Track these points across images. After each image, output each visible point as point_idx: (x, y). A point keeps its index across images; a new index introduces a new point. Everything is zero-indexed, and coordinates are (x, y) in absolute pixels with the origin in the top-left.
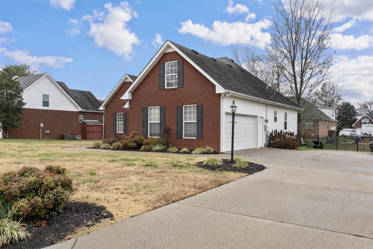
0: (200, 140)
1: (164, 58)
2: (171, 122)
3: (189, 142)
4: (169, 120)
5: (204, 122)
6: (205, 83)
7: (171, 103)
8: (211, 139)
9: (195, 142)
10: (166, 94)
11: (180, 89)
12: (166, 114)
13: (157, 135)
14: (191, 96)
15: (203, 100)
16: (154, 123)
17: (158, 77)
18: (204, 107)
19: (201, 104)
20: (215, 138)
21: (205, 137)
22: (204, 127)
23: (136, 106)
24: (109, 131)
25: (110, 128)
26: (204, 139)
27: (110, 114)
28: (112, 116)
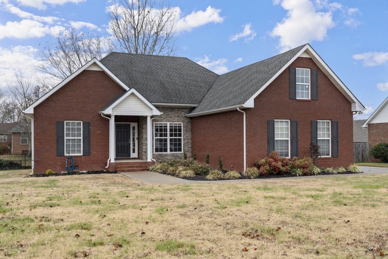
0: (336, 158)
1: (295, 62)
2: (304, 139)
3: (325, 161)
4: (302, 137)
5: (339, 140)
6: (339, 98)
7: (304, 117)
8: (346, 157)
9: (331, 161)
10: (298, 105)
11: (313, 101)
12: (299, 130)
13: (285, 155)
14: (325, 111)
15: (338, 116)
16: (280, 140)
18: (339, 124)
19: (336, 120)
20: (349, 156)
22: (339, 145)
24: (45, 153)
25: (48, 147)
26: (339, 157)
27: (48, 122)
28: (53, 127)
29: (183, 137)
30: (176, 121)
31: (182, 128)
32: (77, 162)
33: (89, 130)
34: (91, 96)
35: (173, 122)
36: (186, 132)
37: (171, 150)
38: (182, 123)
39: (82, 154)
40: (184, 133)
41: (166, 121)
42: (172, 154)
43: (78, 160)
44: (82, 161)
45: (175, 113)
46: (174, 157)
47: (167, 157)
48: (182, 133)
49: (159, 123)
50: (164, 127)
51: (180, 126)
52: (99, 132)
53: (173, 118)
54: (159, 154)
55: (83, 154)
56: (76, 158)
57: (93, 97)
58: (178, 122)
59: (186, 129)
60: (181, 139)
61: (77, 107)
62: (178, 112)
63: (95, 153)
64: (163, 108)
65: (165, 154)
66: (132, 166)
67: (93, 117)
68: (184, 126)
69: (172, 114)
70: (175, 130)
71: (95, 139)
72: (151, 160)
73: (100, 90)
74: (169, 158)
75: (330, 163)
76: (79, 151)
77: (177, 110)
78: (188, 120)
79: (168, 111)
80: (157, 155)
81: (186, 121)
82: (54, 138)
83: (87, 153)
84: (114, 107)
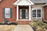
29: (41, 13)
30: (39, 8)
33: (12, 11)
37: (37, 17)
39: (10, 18)
50: (35, 10)
63: (13, 17)
65: (35, 18)
68: (42, 9)
70: (39, 11)
82: (2, 13)
83: (11, 17)
84: (18, 2)
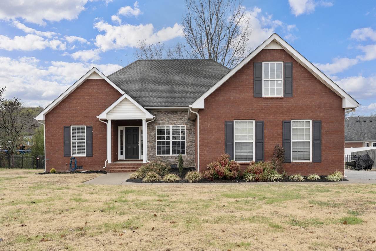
0: (318, 163)
1: (262, 56)
2: (273, 141)
3: (301, 167)
4: (270, 139)
5: (323, 142)
6: (324, 94)
7: (273, 117)
8: (333, 162)
9: (311, 167)
10: (264, 104)
11: (288, 99)
12: (265, 131)
14: (304, 109)
15: (322, 114)
16: (242, 142)
17: (252, 81)
18: (323, 124)
19: (319, 120)
20: (338, 161)
21: (325, 159)
22: (323, 148)
23: (212, 119)
24: (54, 154)
25: (56, 149)
26: (322, 163)
27: (57, 127)
28: (61, 131)
29: (186, 140)
30: (179, 124)
31: (185, 131)
32: (81, 163)
33: (92, 134)
34: (93, 103)
35: (176, 125)
36: (189, 135)
37: (174, 152)
38: (185, 126)
39: (85, 156)
40: (187, 135)
41: (168, 124)
42: (174, 156)
43: (82, 161)
44: (85, 161)
45: (178, 116)
46: (176, 160)
47: (169, 160)
48: (185, 135)
49: (160, 126)
50: (167, 130)
51: (183, 128)
52: (101, 135)
53: (175, 121)
54: (161, 156)
55: (87, 155)
56: (80, 159)
57: (95, 103)
58: (180, 124)
59: (189, 132)
60: (184, 141)
61: (81, 113)
62: (180, 115)
63: (97, 154)
64: (165, 111)
65: (168, 157)
66: (124, 167)
67: (95, 122)
68: (187, 129)
69: (174, 117)
70: (178, 133)
71: (97, 142)
72: (147, 162)
73: (101, 96)
74: (171, 160)
75: (309, 169)
76: (83, 153)
77: (180, 112)
78: (192, 123)
79: (170, 114)
80: (159, 157)
81: (189, 123)
82: (62, 141)
83: (90, 154)
84: (109, 112)
